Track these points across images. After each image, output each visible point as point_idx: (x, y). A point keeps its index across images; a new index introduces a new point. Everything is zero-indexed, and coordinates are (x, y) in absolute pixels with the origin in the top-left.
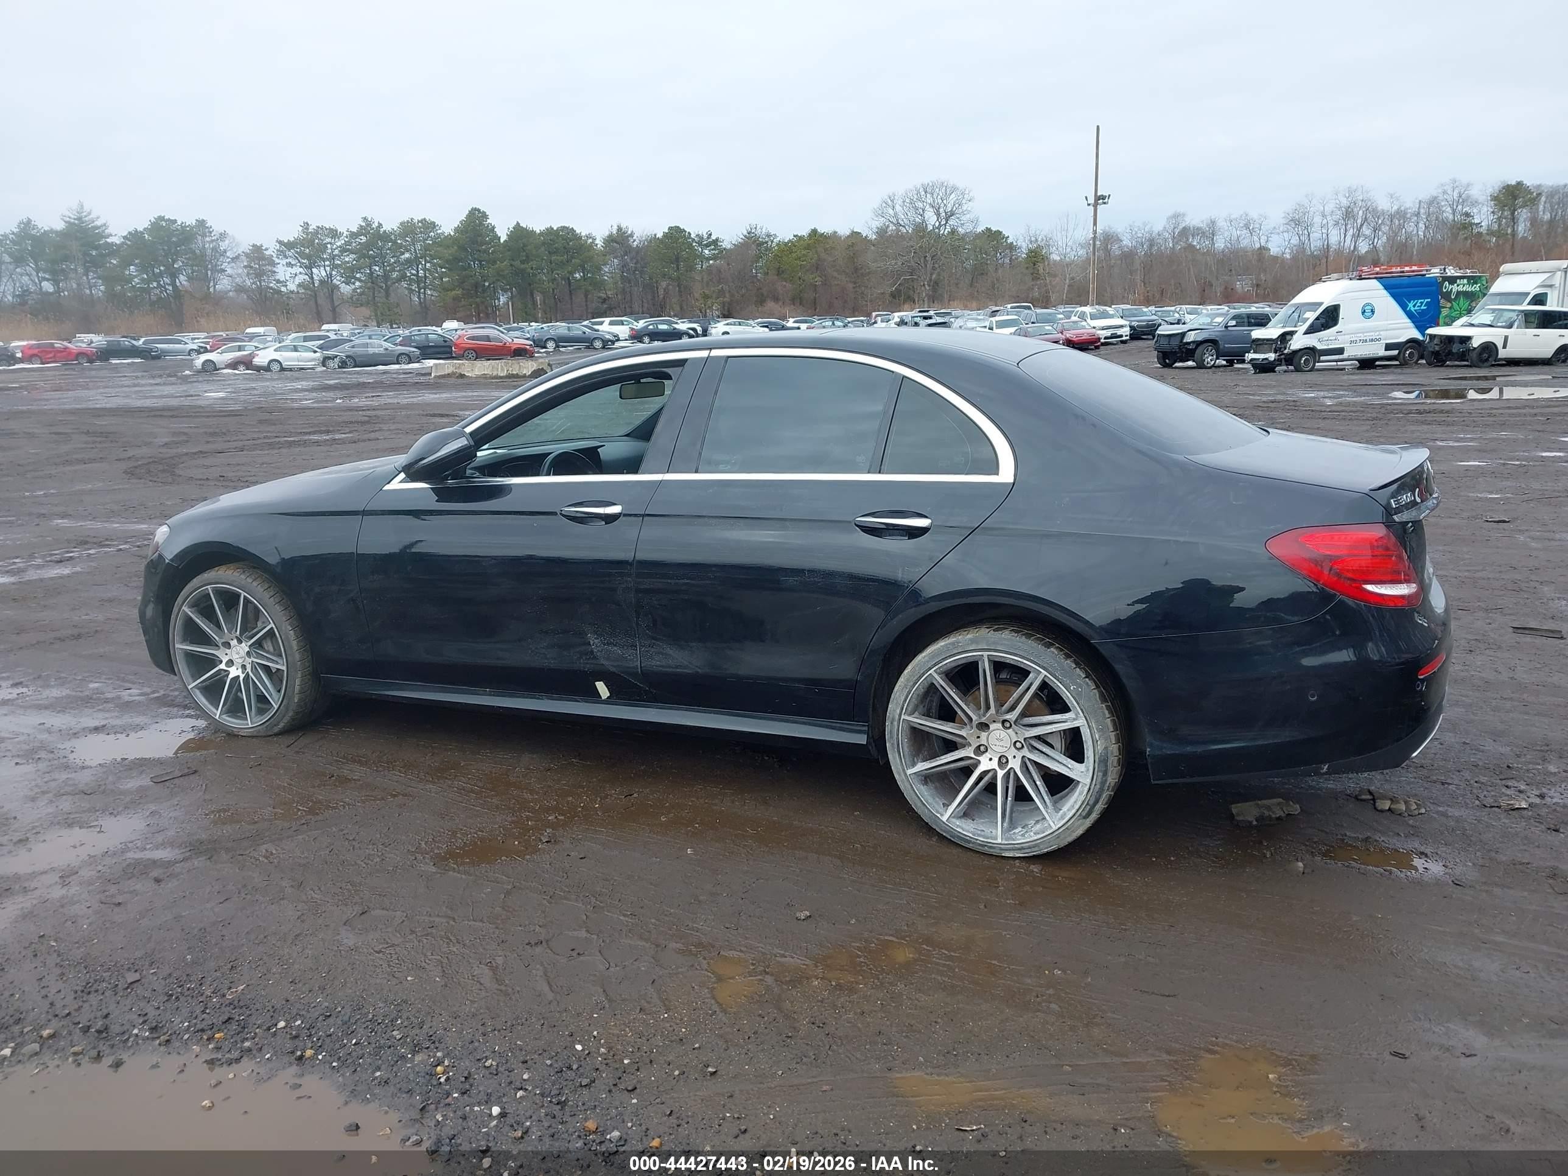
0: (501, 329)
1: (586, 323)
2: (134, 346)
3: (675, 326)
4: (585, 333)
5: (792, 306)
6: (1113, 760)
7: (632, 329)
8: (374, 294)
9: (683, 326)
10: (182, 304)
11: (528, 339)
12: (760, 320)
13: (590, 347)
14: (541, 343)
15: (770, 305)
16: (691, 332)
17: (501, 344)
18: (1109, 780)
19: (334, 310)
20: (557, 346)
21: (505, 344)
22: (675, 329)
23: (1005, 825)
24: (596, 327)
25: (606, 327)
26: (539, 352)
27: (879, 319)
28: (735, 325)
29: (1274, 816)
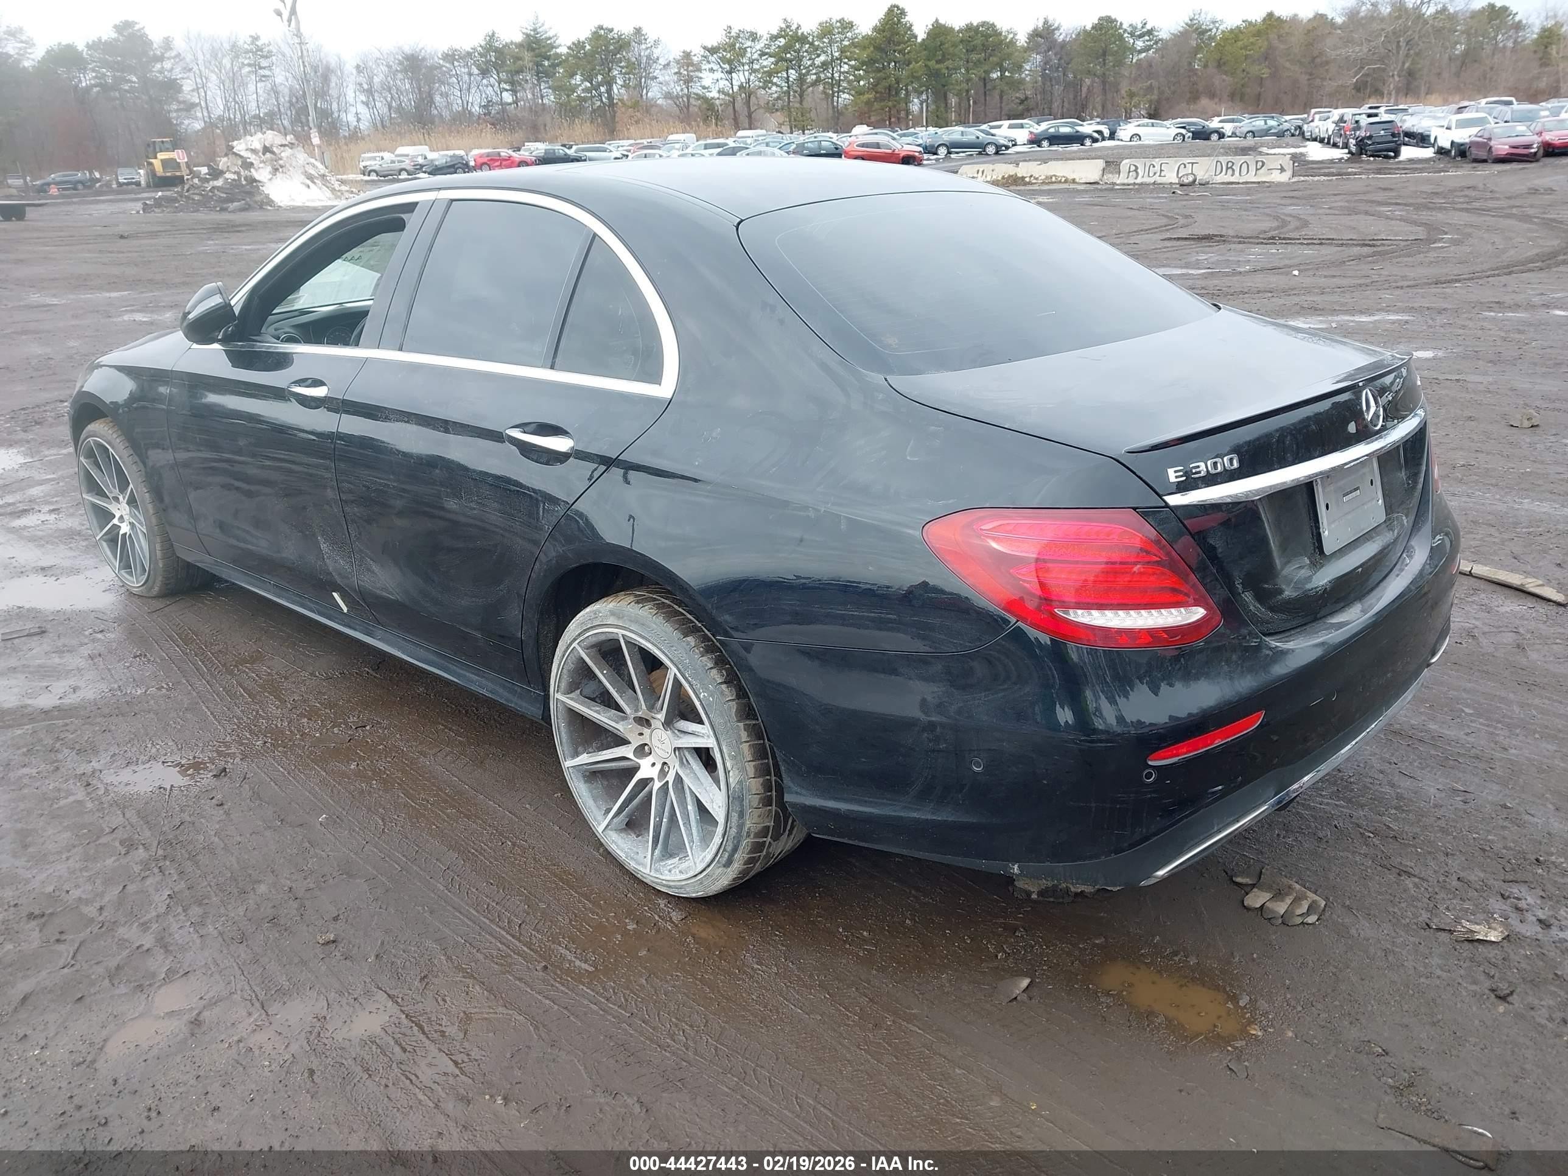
0: (895, 135)
1: (984, 127)
2: (566, 154)
3: (1079, 128)
4: (978, 138)
5: (1230, 103)
6: (752, 800)
7: (1031, 133)
8: (789, 98)
9: (1087, 128)
10: (615, 112)
11: (919, 145)
12: (1179, 120)
13: (983, 152)
14: (931, 150)
15: (1204, 102)
16: (1096, 135)
17: (890, 151)
18: (748, 824)
19: (750, 116)
20: (949, 153)
21: (894, 150)
22: (1077, 132)
23: (657, 852)
24: (993, 131)
25: (1004, 131)
26: (928, 159)
27: (1317, 117)
28: (1147, 126)
29: (1073, 889)
